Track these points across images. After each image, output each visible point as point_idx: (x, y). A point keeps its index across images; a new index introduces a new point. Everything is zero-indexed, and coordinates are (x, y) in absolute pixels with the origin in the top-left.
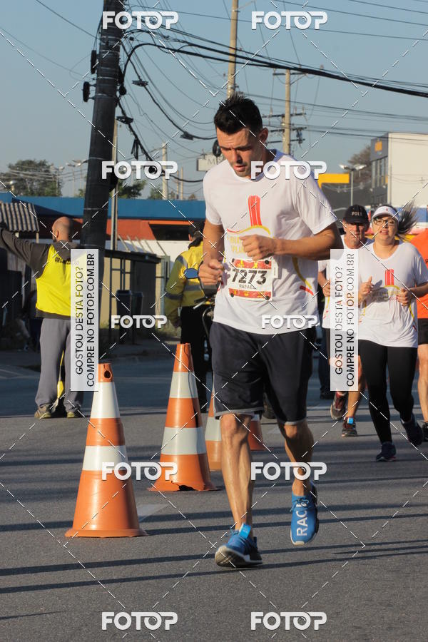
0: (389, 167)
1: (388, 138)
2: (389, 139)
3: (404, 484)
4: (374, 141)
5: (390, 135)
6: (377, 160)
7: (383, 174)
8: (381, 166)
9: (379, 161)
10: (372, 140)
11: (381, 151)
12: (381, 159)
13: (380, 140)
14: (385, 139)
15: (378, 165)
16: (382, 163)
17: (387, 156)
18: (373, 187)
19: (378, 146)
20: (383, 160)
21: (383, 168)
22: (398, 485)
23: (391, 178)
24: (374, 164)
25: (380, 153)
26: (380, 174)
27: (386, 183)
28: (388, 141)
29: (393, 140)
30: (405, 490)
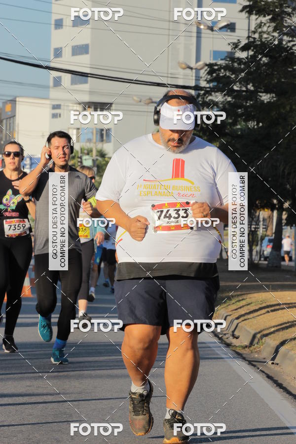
0: (17, 124)
1: (15, 101)
2: (17, 103)
3: (28, 378)
4: (5, 103)
5: (17, 99)
6: (7, 118)
7: (11, 130)
8: (10, 124)
9: (8, 120)
10: (3, 103)
11: (10, 111)
12: (10, 118)
13: (10, 103)
14: (13, 102)
15: (8, 122)
16: (11, 121)
17: (15, 116)
18: (4, 139)
19: (8, 108)
20: (12, 119)
21: (12, 124)
22: (22, 379)
23: (18, 133)
24: (4, 121)
25: (10, 113)
26: (10, 129)
27: (14, 137)
28: (16, 104)
29: (20, 103)
30: (28, 383)
